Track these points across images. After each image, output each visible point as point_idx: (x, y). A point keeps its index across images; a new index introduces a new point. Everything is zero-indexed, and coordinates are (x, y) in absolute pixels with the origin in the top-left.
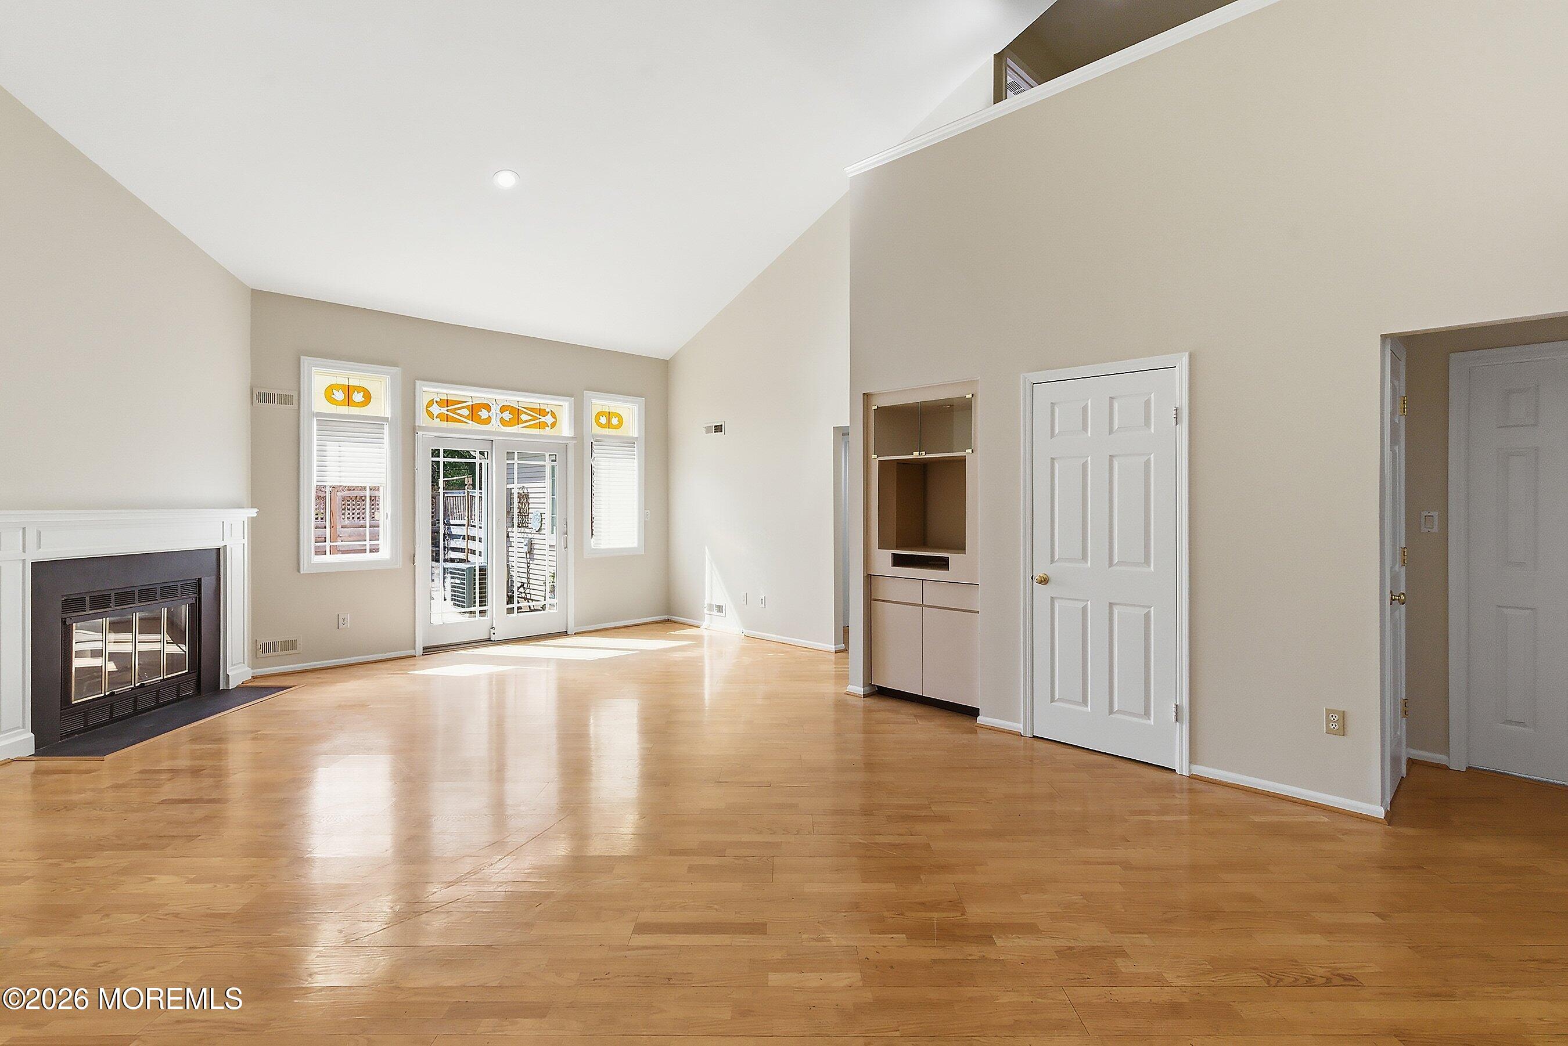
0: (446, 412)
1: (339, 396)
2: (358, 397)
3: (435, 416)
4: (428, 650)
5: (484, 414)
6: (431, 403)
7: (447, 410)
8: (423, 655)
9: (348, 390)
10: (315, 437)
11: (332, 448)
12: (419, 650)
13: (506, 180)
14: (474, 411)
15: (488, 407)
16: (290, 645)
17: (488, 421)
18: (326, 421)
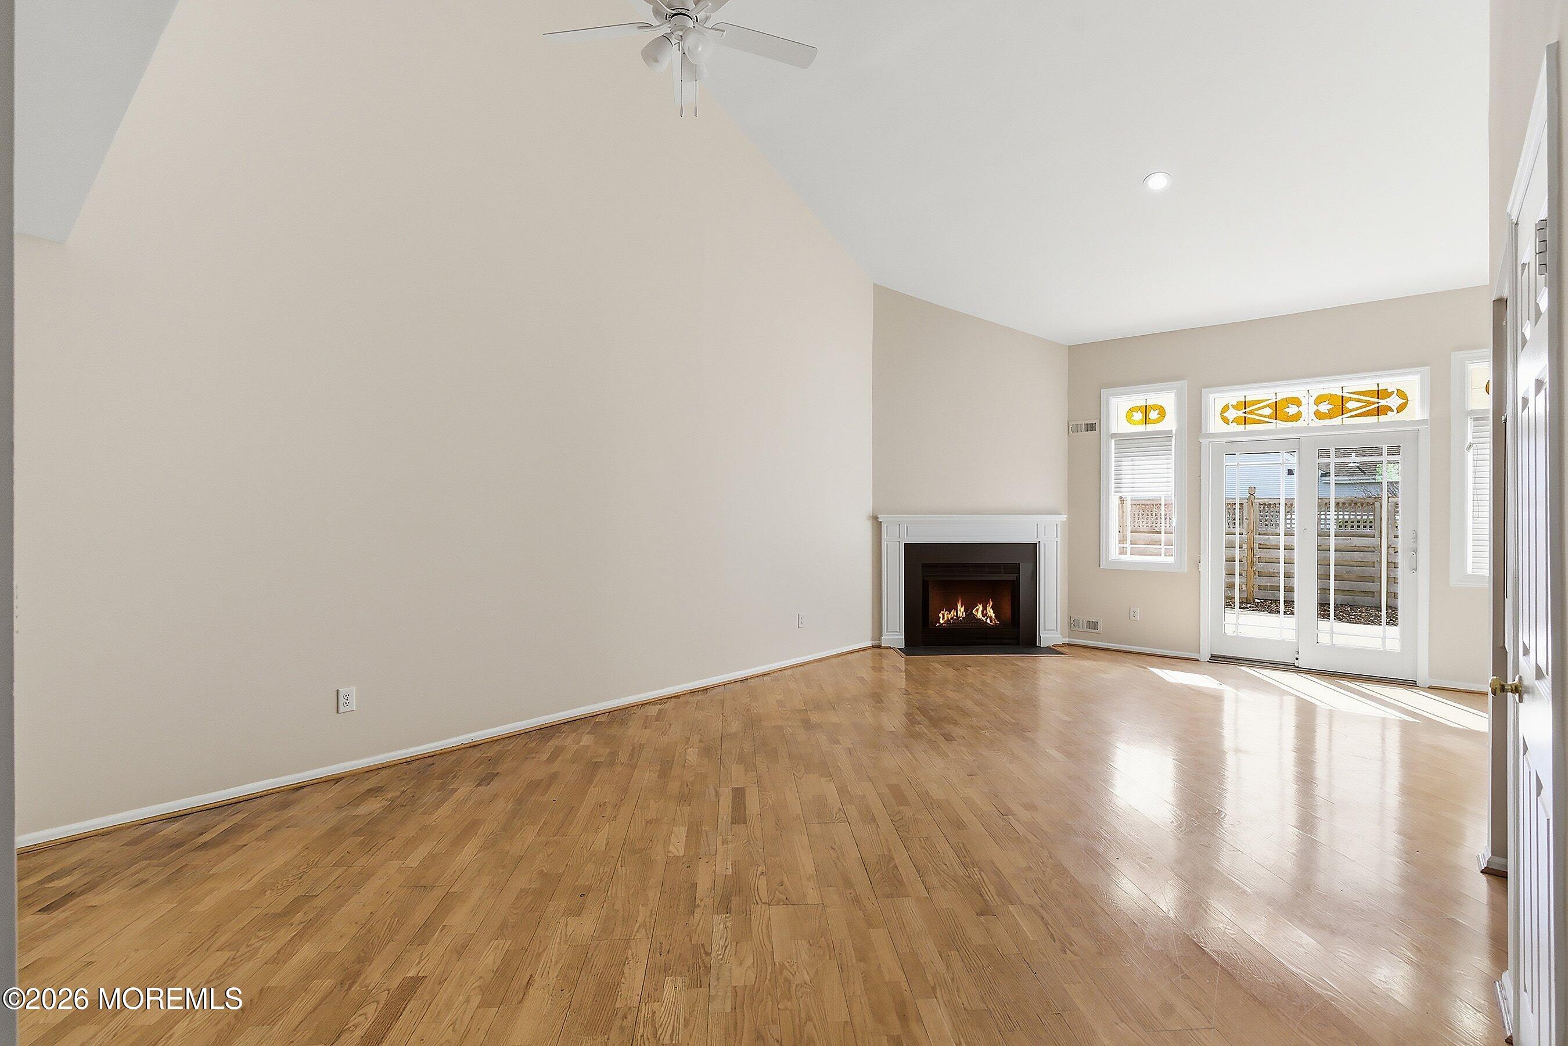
0: (1244, 415)
1: (1138, 416)
2: (1153, 415)
3: (1231, 421)
4: (1215, 659)
5: (1292, 410)
6: (1226, 408)
7: (1245, 413)
8: (1208, 661)
9: (1146, 410)
10: (1113, 455)
11: (1126, 463)
12: (1205, 656)
13: (1158, 182)
14: (1277, 410)
15: (1297, 402)
16: (1093, 625)
17: (1297, 417)
18: (1123, 439)
